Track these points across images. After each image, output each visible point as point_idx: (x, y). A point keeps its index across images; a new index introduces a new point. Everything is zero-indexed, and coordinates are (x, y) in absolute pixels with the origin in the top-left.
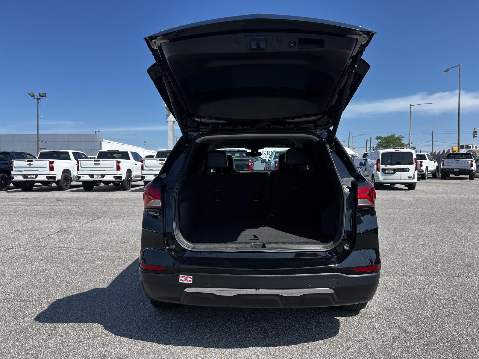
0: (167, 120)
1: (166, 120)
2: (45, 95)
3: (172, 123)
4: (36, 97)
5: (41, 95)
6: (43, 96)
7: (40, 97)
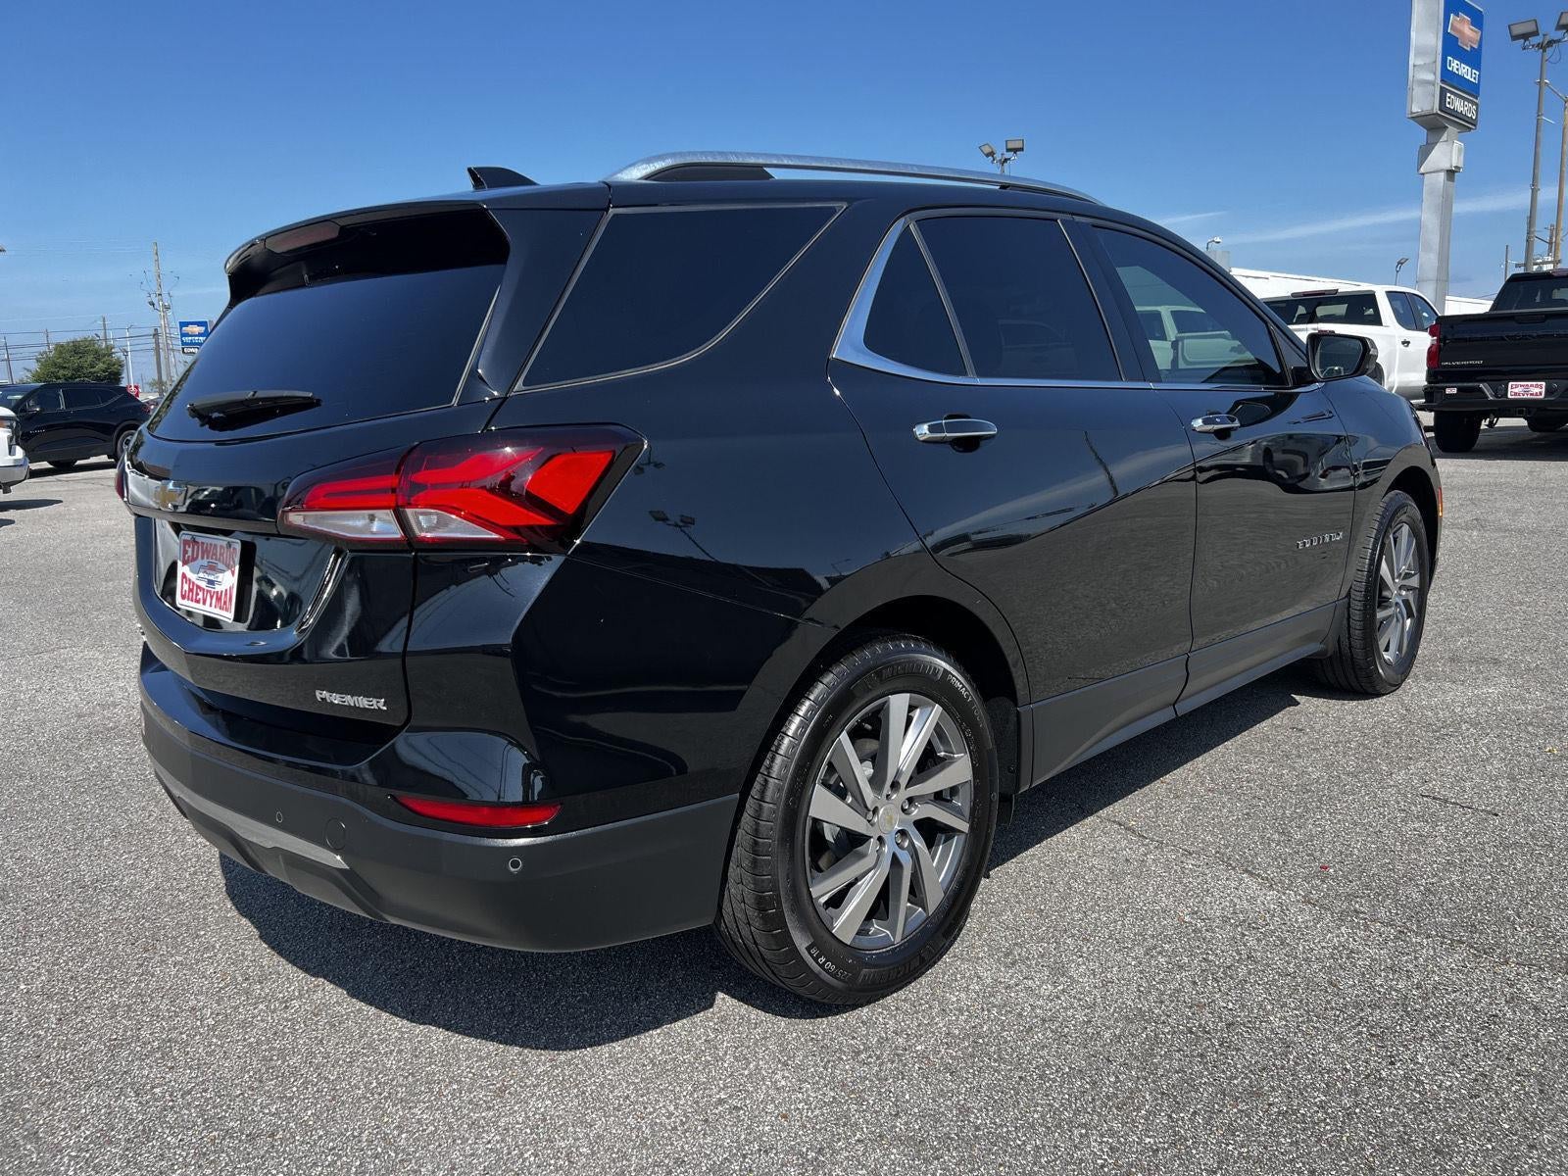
0: (1422, 170)
1: (1418, 170)
2: (1020, 146)
3: (1442, 176)
4: (998, 156)
5: (1010, 146)
6: (1015, 150)
7: (1008, 155)
